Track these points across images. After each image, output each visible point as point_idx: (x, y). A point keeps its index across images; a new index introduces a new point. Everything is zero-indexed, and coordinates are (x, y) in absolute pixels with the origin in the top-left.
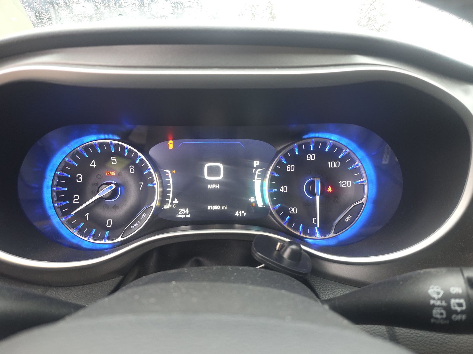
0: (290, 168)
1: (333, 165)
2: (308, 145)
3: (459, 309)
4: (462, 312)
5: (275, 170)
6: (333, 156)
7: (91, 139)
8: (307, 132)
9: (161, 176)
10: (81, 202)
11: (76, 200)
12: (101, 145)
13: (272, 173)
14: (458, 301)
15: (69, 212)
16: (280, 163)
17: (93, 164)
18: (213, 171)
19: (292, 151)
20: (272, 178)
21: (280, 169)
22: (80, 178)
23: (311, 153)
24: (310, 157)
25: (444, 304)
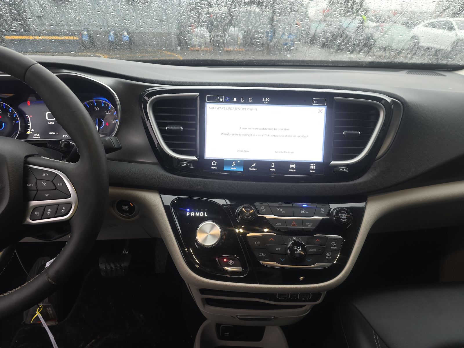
1: (108, 112)
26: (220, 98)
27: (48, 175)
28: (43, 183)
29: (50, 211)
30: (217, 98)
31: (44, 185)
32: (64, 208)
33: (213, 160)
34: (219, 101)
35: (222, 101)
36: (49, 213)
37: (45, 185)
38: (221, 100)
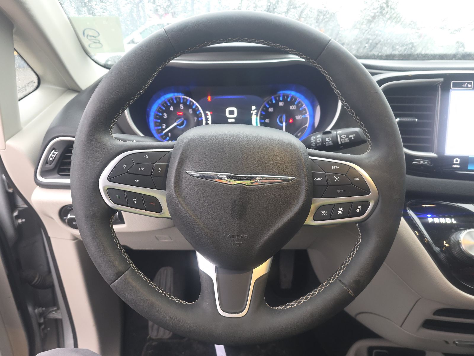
0: (271, 110)
1: (293, 107)
2: (279, 97)
3: (319, 142)
4: (320, 143)
5: (263, 110)
6: (292, 103)
7: (170, 96)
8: (279, 90)
9: (206, 115)
10: (167, 127)
11: (164, 126)
12: (176, 98)
13: (261, 112)
14: (319, 139)
15: (162, 132)
16: (265, 107)
17: (172, 109)
18: (231, 112)
19: (271, 100)
20: (261, 115)
21: (265, 110)
22: (165, 116)
23: (281, 101)
24: (281, 104)
25: (315, 141)
26: (468, 83)
27: (338, 167)
28: (334, 177)
29: (341, 210)
30: (464, 83)
31: (336, 179)
32: (359, 207)
33: (455, 157)
34: (467, 87)
35: (471, 87)
36: (340, 212)
37: (338, 178)
38: (469, 86)
